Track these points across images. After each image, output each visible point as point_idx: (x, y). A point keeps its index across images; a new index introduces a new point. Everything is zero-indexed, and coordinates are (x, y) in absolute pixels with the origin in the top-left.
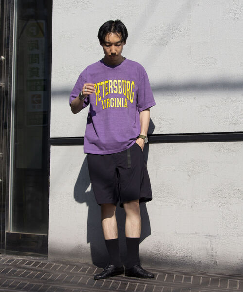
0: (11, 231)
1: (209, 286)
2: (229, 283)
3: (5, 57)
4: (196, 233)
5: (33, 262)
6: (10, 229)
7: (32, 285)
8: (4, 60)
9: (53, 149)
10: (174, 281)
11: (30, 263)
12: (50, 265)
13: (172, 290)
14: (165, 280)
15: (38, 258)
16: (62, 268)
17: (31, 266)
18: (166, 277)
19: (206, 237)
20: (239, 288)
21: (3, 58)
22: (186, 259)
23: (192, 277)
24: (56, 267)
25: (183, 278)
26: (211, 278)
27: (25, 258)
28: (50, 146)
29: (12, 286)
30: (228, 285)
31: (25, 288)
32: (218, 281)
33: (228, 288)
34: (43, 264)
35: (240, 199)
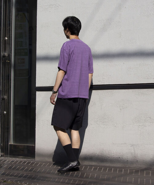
0: (12, 144)
1: (133, 174)
2: (145, 173)
3: (7, 38)
4: (125, 143)
5: (27, 162)
6: (11, 142)
7: (28, 175)
8: (7, 39)
9: (38, 93)
10: (112, 172)
11: (25, 162)
12: (37, 164)
13: (111, 177)
14: (107, 172)
15: (29, 160)
16: (45, 165)
17: (25, 164)
18: (107, 170)
19: (131, 145)
20: (151, 175)
21: (6, 38)
22: (119, 159)
23: (123, 169)
24: (41, 165)
25: (118, 170)
26: (134, 170)
27: (21, 160)
28: (36, 92)
29: (16, 176)
30: (145, 174)
31: (24, 177)
32: (139, 172)
33: (145, 175)
34: (33, 163)
35: (151, 123)
